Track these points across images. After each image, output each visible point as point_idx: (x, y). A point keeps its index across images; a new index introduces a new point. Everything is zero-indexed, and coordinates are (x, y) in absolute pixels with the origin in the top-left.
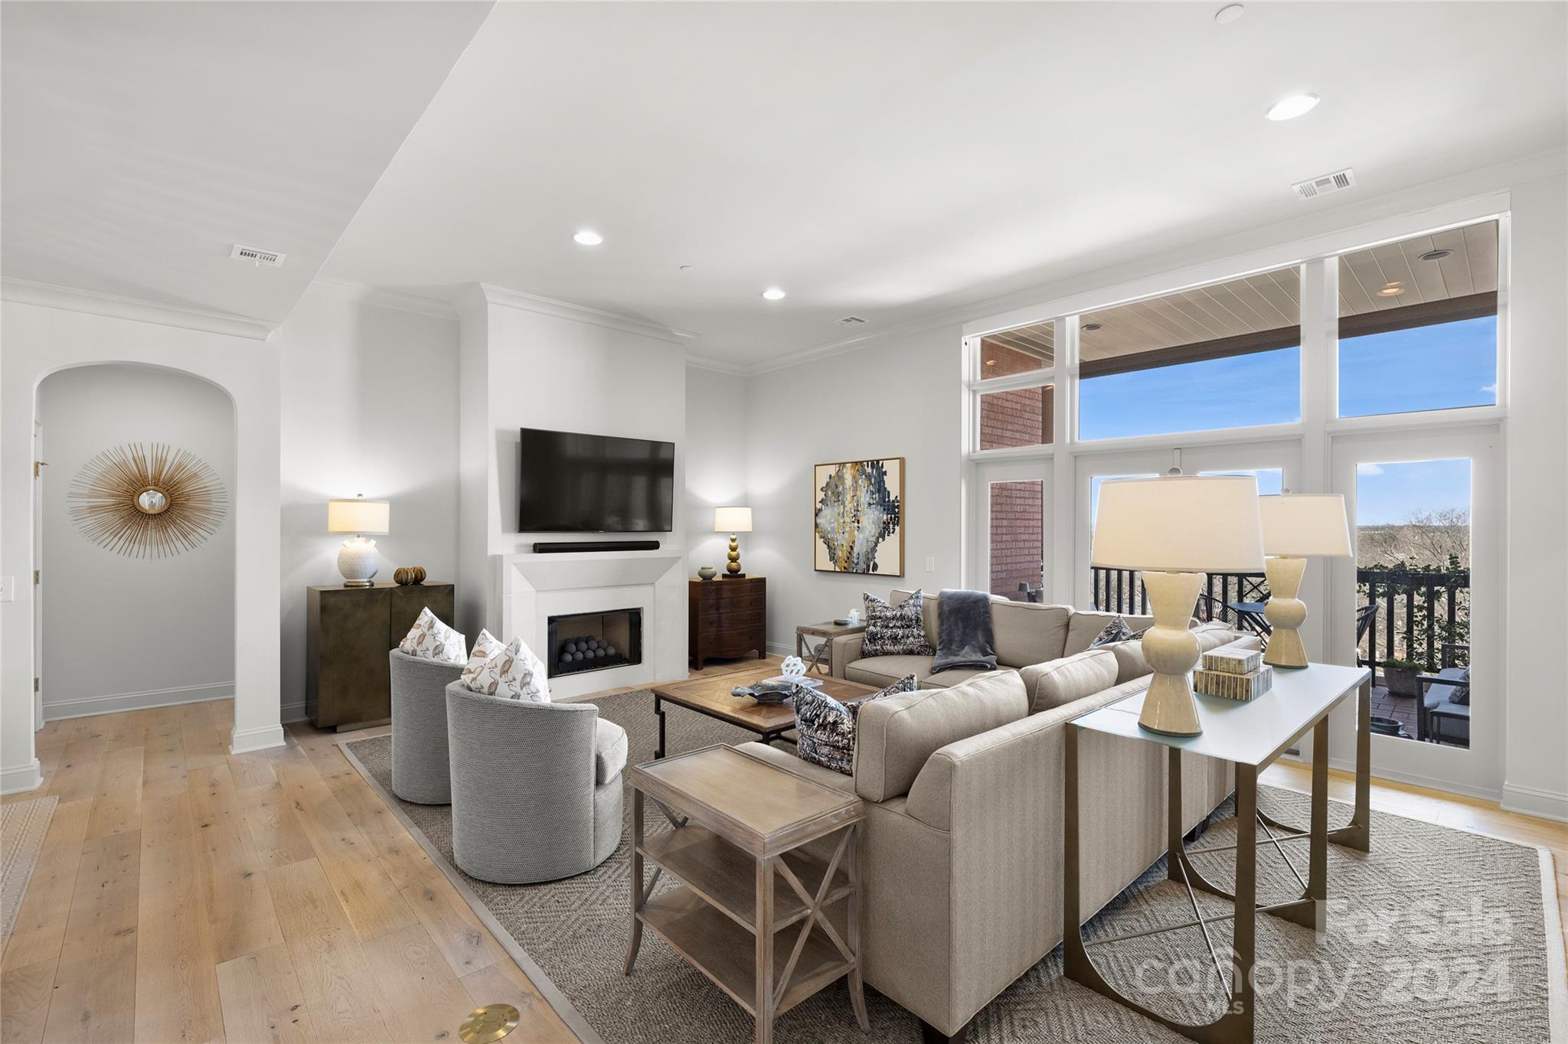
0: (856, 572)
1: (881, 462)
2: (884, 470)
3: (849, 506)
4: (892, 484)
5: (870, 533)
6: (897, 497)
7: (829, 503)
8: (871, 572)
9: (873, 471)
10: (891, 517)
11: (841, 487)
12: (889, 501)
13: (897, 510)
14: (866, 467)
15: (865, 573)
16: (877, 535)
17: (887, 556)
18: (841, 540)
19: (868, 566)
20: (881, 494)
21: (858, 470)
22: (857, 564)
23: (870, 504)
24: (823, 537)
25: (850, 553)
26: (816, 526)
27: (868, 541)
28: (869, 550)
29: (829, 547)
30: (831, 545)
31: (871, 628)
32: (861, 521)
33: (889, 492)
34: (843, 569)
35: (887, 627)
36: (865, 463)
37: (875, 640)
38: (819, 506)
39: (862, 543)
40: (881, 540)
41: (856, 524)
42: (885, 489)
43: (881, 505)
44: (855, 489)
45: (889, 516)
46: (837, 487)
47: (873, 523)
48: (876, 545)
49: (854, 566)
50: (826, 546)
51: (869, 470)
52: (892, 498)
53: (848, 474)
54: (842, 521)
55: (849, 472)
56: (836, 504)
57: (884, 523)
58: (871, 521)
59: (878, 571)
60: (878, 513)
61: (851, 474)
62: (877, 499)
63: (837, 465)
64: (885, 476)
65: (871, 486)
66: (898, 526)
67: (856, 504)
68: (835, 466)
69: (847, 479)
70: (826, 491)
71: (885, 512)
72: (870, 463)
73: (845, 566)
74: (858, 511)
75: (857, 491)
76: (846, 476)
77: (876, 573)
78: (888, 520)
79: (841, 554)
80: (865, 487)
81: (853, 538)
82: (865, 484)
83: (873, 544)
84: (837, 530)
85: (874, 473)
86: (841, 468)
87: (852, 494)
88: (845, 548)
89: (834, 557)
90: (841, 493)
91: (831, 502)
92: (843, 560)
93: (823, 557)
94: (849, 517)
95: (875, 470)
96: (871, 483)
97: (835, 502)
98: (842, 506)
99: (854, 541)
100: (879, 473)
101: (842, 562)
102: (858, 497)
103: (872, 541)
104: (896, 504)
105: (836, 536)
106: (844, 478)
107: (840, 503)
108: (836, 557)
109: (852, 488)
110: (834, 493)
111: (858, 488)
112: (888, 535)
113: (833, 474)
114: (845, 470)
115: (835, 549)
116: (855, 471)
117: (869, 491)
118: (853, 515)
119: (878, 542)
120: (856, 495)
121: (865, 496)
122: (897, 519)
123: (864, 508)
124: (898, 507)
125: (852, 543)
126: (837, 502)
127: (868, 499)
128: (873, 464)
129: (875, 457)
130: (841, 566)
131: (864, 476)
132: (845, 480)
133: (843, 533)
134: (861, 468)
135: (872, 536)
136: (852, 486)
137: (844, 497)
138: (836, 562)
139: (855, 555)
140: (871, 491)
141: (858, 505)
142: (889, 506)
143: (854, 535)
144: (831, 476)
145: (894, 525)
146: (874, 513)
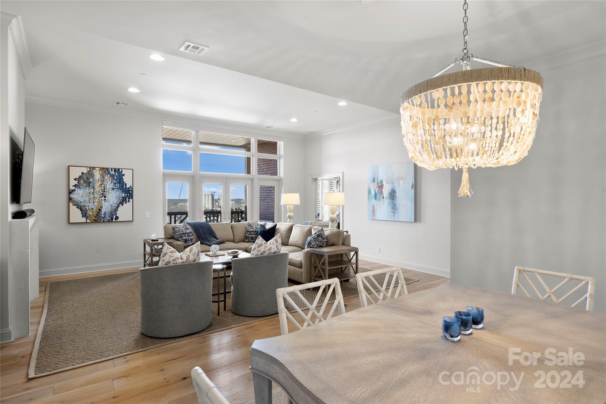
0: (104, 221)
1: (120, 170)
2: (123, 173)
3: (97, 189)
4: (127, 180)
5: (113, 202)
6: (131, 186)
7: (81, 187)
8: (114, 220)
9: (115, 174)
10: (127, 196)
11: (92, 179)
12: (126, 188)
13: (131, 192)
14: (110, 171)
15: (111, 221)
16: (118, 203)
17: (124, 212)
18: (92, 206)
19: (112, 219)
20: (121, 185)
21: (105, 172)
22: (105, 217)
23: (113, 189)
24: (76, 205)
25: (98, 212)
26: (70, 199)
27: (112, 206)
28: (113, 210)
29: (81, 210)
30: (83, 208)
31: (184, 237)
32: (107, 196)
33: (126, 184)
34: (93, 221)
35: (189, 236)
36: (110, 169)
37: (187, 241)
38: (72, 188)
39: (108, 207)
40: (120, 205)
41: (103, 198)
42: (124, 182)
43: (121, 189)
44: (103, 181)
45: (126, 194)
46: (88, 179)
47: (116, 197)
48: (117, 208)
49: (101, 218)
50: (79, 210)
51: (113, 172)
52: (128, 186)
53: (97, 175)
54: (92, 196)
55: (98, 172)
56: (87, 188)
57: (123, 197)
58: (114, 197)
59: (119, 220)
60: (119, 193)
61: (99, 174)
62: (118, 186)
63: (88, 168)
64: (123, 176)
65: (114, 180)
66: (131, 199)
67: (103, 188)
68: (86, 168)
69: (96, 176)
70: (79, 180)
71: (124, 193)
72: (113, 169)
73: (95, 219)
74: (105, 192)
75: (104, 182)
76: (95, 174)
77: (117, 220)
78: (125, 196)
79: (91, 213)
80: (109, 180)
81: (101, 205)
82: (110, 179)
83: (115, 208)
84: (88, 201)
85: (116, 175)
86: (91, 170)
87: (100, 184)
88: (95, 210)
89: (86, 215)
90: (91, 182)
91: (83, 186)
92: (93, 216)
93: (76, 215)
94: (98, 194)
95: (116, 173)
96: (114, 179)
97: (86, 186)
98: (93, 189)
99: (102, 207)
100: (119, 174)
101: (92, 217)
102: (104, 185)
103: (114, 206)
104: (130, 189)
105: (87, 204)
106: (94, 175)
107: (91, 187)
108: (87, 215)
109: (100, 180)
110: (85, 182)
111: (105, 181)
112: (125, 203)
113: (85, 172)
114: (94, 171)
115: (86, 211)
116: (103, 172)
117: (113, 182)
118: (101, 193)
119: (119, 206)
120: (103, 184)
121: (110, 185)
122: (131, 196)
123: (109, 191)
124: (132, 191)
125: (101, 207)
126: (88, 186)
127: (112, 186)
128: (115, 170)
129: (117, 167)
130: (91, 219)
131: (109, 175)
132: (95, 176)
133: (93, 203)
134: (107, 171)
135: (115, 204)
136: (100, 179)
137: (94, 184)
138: (88, 217)
139: (102, 213)
140: (114, 182)
141: (104, 189)
142: (125, 190)
143: (102, 204)
144: (83, 173)
145: (129, 198)
146: (116, 193)
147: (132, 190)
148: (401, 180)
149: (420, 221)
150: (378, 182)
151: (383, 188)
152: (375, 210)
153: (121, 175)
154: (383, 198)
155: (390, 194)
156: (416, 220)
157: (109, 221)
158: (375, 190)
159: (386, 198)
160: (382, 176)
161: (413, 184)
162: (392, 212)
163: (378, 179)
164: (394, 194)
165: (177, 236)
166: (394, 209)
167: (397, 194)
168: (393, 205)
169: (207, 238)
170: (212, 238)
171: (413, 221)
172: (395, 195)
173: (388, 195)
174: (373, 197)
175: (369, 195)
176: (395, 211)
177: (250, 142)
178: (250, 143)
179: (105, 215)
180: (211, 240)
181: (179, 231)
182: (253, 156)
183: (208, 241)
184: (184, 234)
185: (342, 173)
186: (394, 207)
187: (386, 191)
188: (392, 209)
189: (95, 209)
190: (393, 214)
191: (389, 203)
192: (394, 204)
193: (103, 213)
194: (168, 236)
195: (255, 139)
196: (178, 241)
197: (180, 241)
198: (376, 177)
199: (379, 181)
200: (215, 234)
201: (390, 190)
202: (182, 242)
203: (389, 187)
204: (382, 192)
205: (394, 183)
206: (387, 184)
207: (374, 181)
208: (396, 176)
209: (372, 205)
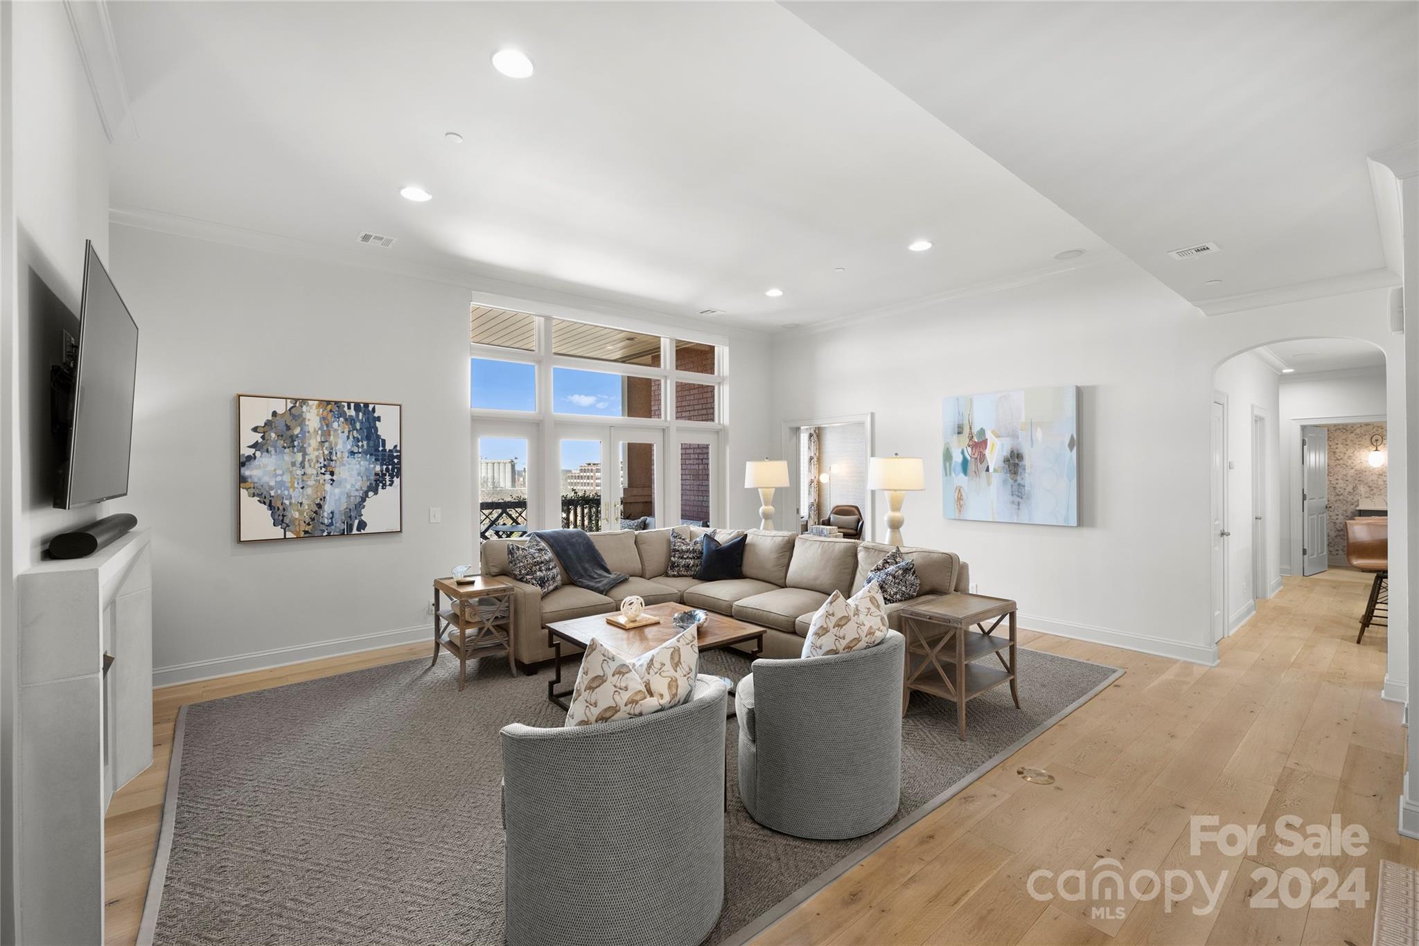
0: (329, 535)
1: (371, 407)
2: (376, 415)
3: (313, 454)
4: (388, 431)
5: (353, 486)
6: (396, 446)
7: (270, 449)
8: (355, 531)
9: (357, 416)
10: (387, 470)
11: (299, 429)
12: (384, 450)
13: (396, 461)
14: (346, 409)
15: (346, 532)
16: (365, 489)
17: (379, 511)
18: (299, 500)
19: (350, 527)
20: (372, 443)
21: (331, 411)
22: (331, 524)
23: (352, 453)
24: (258, 495)
25: (316, 512)
26: (242, 480)
27: (349, 496)
28: (352, 506)
29: (271, 507)
30: (277, 504)
31: (538, 573)
32: (336, 471)
33: (384, 441)
34: (302, 534)
35: (549, 569)
36: (346, 404)
38: (247, 452)
39: (340, 498)
40: (371, 494)
41: (328, 477)
42: (378, 437)
43: (371, 455)
44: (326, 434)
45: (385, 467)
46: (288, 428)
47: (359, 474)
48: (363, 500)
49: (323, 527)
50: (266, 507)
51: (352, 413)
52: (389, 447)
53: (312, 417)
54: (299, 472)
55: (314, 411)
56: (287, 450)
57: (377, 474)
58: (355, 473)
59: (367, 530)
60: (367, 463)
61: (317, 415)
62: (365, 447)
63: (289, 401)
64: (377, 422)
65: (355, 432)
66: (397, 478)
67: (326, 452)
68: (284, 400)
69: (309, 420)
70: (264, 432)
71: (378, 462)
72: (352, 405)
73: (306, 530)
74: (332, 461)
75: (330, 435)
76: (308, 416)
77: (363, 532)
78: (382, 471)
79: (297, 515)
80: (343, 432)
81: (321, 493)
82: (344, 428)
83: (358, 500)
84: (289, 485)
85: (360, 418)
86: (297, 405)
87: (319, 440)
88: (306, 507)
89: (282, 521)
90: (297, 436)
91: (275, 447)
92: (302, 523)
93: (257, 520)
94: (314, 468)
95: (361, 414)
96: (355, 429)
97: (285, 448)
98: (301, 454)
99: (324, 498)
100: (368, 417)
101: (299, 525)
102: (331, 444)
103: (355, 496)
104: (395, 454)
105: (286, 493)
106: (304, 419)
107: (295, 450)
108: (287, 520)
109: (320, 432)
110: (282, 436)
111: (332, 433)
112: (383, 488)
113: (281, 410)
114: (304, 408)
115: (284, 510)
116: (325, 413)
117: (351, 437)
118: (322, 465)
119: (367, 496)
120: (326, 441)
121: (344, 443)
122: (396, 470)
123: (342, 457)
124: (399, 457)
125: (321, 499)
126: (289, 448)
127: (349, 447)
128: (357, 406)
129: (362, 399)
130: (298, 530)
131: (342, 419)
132: (307, 421)
133: (303, 488)
134: (337, 409)
135: (357, 490)
136: (319, 429)
137: (303, 442)
138: (288, 526)
139: (325, 514)
140: (354, 437)
141: (331, 453)
142: (382, 455)
143: (324, 490)
144: (274, 414)
145: (392, 476)
146: (359, 463)
147: (400, 455)
148: (1039, 429)
149: (1092, 525)
150: (971, 433)
151: (986, 448)
152: (964, 497)
153: (371, 420)
154: (987, 470)
155: (1006, 461)
156: (1080, 523)
157: (343, 534)
158: (963, 453)
159: (995, 471)
160: (982, 419)
161: (1072, 438)
162: (1013, 502)
163: (971, 428)
164: (1017, 461)
165: (520, 571)
166: (1019, 496)
167: (1027, 461)
168: (1015, 487)
169: (585, 570)
170: (596, 569)
171: (1076, 525)
172: (1021, 464)
173: (1002, 464)
174: (959, 468)
175: (948, 464)
176: (1020, 500)
177: (660, 344)
178: (659, 348)
179: (332, 518)
180: (596, 576)
181: (525, 557)
182: (666, 377)
183: (588, 578)
184: (538, 563)
185: (870, 415)
186: (1018, 493)
187: (995, 454)
188: (1013, 495)
189: (308, 504)
190: (1016, 507)
191: (1005, 482)
192: (1019, 484)
193: (328, 514)
194: (494, 570)
195: (671, 339)
196: (522, 581)
197: (527, 582)
198: (966, 422)
199: (976, 430)
200: (603, 560)
201: (1006, 453)
202: (533, 584)
203: (1003, 445)
204: (982, 458)
205: (1018, 437)
206: (996, 439)
207: (959, 433)
208: (1023, 420)
209: (956, 488)
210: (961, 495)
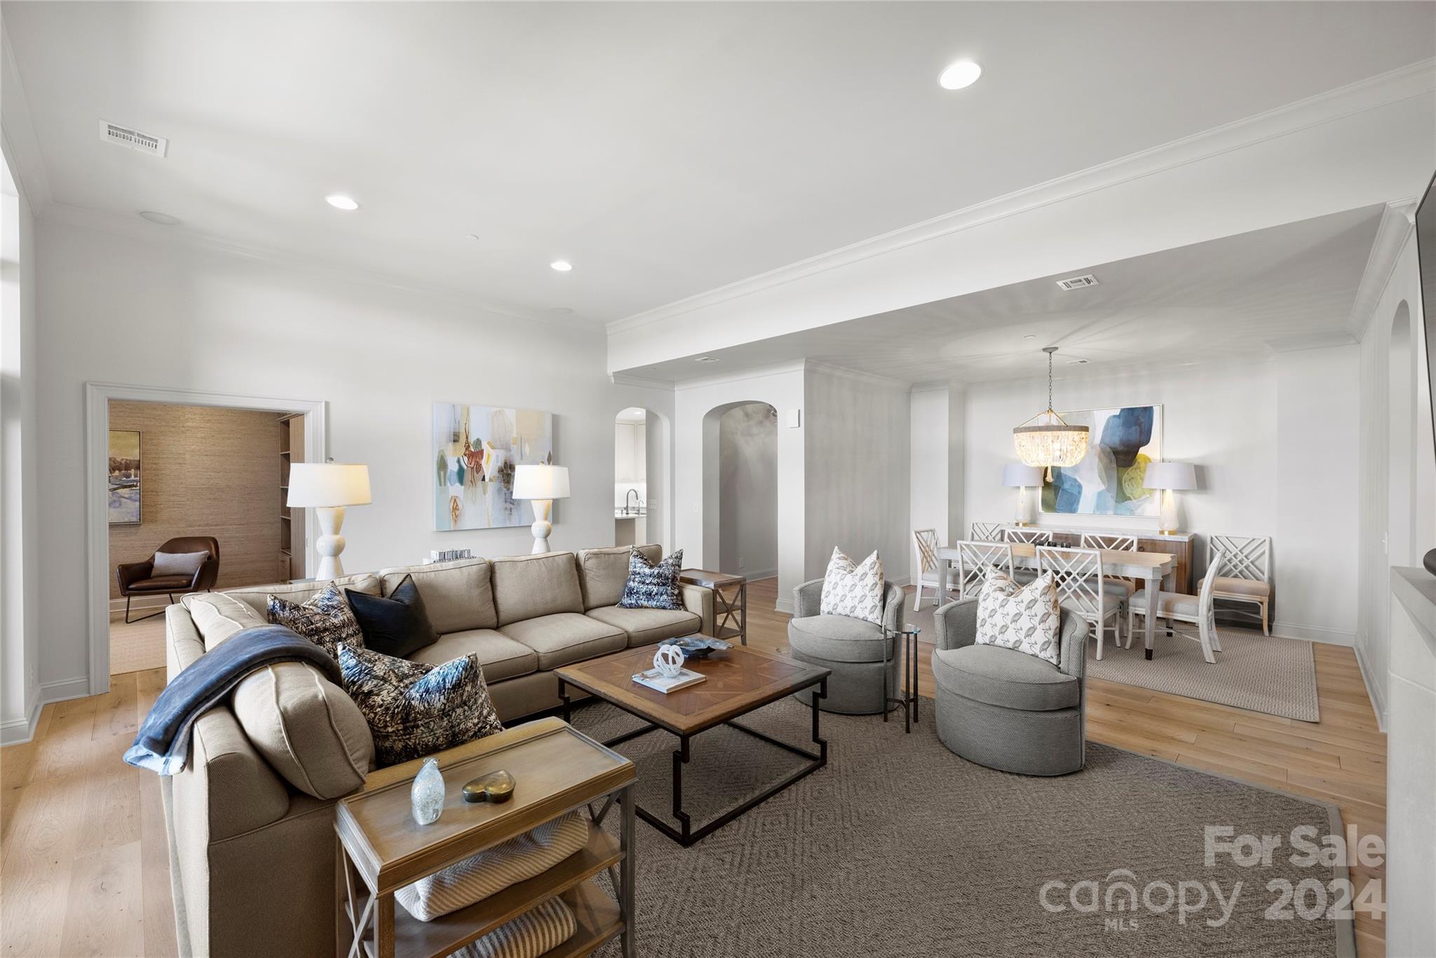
148: (527, 444)
149: (563, 522)
150: (467, 442)
151: (482, 458)
152: (460, 506)
154: (484, 479)
155: (501, 471)
156: (555, 523)
158: (459, 461)
159: (491, 480)
160: (479, 429)
161: (550, 453)
162: (506, 509)
163: (467, 438)
164: (509, 472)
166: (512, 503)
168: (508, 495)
172: (512, 474)
173: (496, 474)
174: (455, 477)
175: (442, 473)
176: (512, 506)
185: (324, 403)
186: (512, 500)
187: (490, 466)
188: (506, 502)
190: (509, 512)
191: (499, 490)
192: (511, 492)
198: (462, 431)
199: (471, 441)
201: (501, 464)
203: (497, 456)
204: (478, 468)
205: (510, 451)
206: (491, 450)
207: (455, 441)
208: (515, 435)
209: (452, 497)
210: (457, 505)
